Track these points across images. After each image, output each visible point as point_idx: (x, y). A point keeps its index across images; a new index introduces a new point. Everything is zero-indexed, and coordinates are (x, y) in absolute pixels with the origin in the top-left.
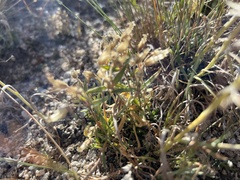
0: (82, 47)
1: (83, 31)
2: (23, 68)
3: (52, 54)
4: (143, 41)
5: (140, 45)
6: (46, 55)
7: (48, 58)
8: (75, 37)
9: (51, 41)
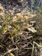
0: (21, 9)
1: (25, 7)
2: (7, 1)
3: (15, 4)
4: (33, 22)
5: (31, 22)
6: (13, 3)
7: (13, 4)
8: (22, 6)
9: (17, 2)
